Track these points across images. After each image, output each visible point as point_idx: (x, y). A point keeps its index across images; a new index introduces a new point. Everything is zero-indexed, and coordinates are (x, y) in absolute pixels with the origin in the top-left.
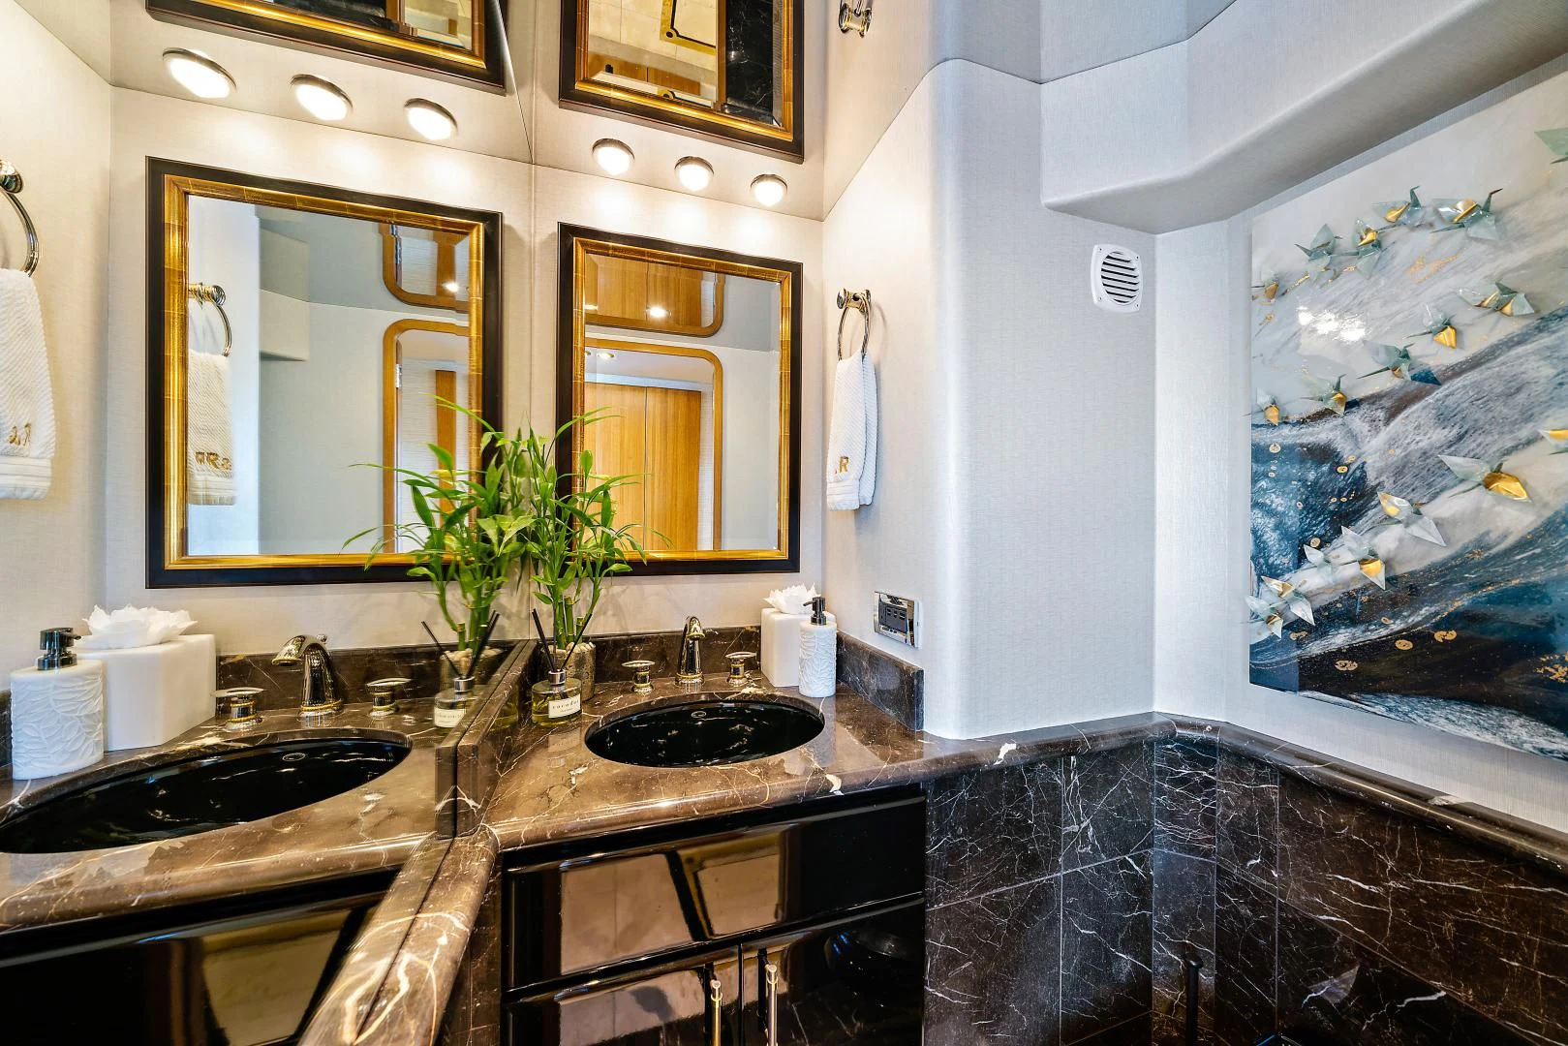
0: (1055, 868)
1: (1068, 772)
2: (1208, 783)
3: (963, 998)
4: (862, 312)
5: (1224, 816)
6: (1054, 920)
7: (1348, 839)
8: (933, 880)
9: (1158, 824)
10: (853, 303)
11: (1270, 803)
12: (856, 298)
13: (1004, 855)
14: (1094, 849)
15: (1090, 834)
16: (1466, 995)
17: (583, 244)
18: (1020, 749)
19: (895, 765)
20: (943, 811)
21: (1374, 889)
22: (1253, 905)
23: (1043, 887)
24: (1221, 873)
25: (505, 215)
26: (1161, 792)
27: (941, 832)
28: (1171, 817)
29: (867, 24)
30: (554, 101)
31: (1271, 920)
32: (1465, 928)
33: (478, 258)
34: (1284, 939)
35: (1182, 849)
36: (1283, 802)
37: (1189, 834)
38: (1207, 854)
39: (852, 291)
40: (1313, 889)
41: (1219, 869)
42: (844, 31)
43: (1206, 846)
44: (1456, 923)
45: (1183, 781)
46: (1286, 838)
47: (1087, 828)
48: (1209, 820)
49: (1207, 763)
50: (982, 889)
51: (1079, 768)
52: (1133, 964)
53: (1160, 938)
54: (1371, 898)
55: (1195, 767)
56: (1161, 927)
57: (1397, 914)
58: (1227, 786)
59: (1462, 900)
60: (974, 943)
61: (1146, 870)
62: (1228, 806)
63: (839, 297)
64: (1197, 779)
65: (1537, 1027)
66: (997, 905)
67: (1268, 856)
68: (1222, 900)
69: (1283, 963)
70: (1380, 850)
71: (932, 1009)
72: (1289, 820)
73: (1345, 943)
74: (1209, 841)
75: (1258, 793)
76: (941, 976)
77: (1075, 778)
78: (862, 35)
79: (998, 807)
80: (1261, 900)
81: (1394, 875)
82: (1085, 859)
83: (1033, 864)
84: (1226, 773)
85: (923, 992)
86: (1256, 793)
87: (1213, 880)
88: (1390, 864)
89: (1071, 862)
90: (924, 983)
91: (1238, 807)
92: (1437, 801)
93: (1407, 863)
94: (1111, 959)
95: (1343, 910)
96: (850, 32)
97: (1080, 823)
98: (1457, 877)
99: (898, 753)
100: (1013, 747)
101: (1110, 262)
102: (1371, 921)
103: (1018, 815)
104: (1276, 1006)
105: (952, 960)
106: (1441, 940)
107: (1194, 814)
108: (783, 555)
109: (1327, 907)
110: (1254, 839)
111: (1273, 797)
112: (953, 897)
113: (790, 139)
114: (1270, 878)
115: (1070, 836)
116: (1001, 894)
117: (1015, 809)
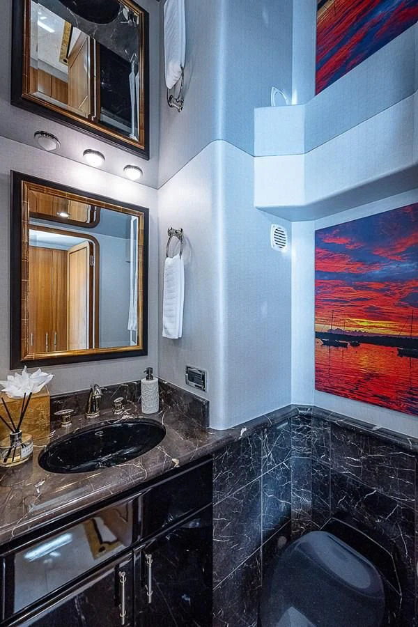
0: (260, 474)
1: (264, 435)
2: (309, 429)
3: (226, 539)
4: (180, 239)
5: (314, 440)
6: (260, 494)
7: (351, 444)
8: (215, 492)
9: (293, 447)
10: (175, 234)
11: (328, 434)
12: (176, 232)
13: (242, 474)
14: (273, 463)
15: (271, 457)
16: (381, 490)
17: (27, 184)
18: (248, 431)
19: (201, 448)
20: (219, 461)
21: (357, 460)
22: (322, 471)
23: (255, 483)
24: (313, 462)
26: (294, 435)
27: (219, 471)
28: (297, 444)
29: (181, 107)
31: (328, 476)
32: (381, 468)
34: (332, 482)
35: (301, 455)
36: (332, 434)
37: (303, 449)
38: (308, 455)
39: (175, 228)
40: (341, 463)
41: (312, 460)
42: (170, 107)
43: (308, 453)
44: (379, 468)
45: (301, 429)
46: (333, 447)
47: (270, 455)
48: (309, 443)
49: (308, 422)
50: (234, 491)
51: (267, 432)
52: (286, 504)
53: (294, 490)
54: (357, 463)
55: (305, 424)
56: (294, 486)
57: (364, 467)
58: (314, 429)
59: (380, 460)
60: (231, 514)
61: (289, 465)
62: (315, 437)
63: (168, 230)
64: (305, 428)
65: (397, 496)
66: (239, 496)
67: (328, 453)
68: (314, 472)
69: (332, 491)
70: (359, 446)
71: (215, 547)
72: (333, 439)
73: (350, 480)
74: (309, 451)
76: (218, 531)
77: (266, 436)
78: (179, 111)
79: (239, 455)
80: (324, 469)
81: (363, 455)
82: (270, 467)
83: (252, 475)
84: (314, 425)
85: (212, 541)
86: (324, 431)
87: (310, 465)
88: (362, 451)
89: (265, 470)
90: (212, 538)
91: (318, 437)
92: (374, 429)
93: (366, 450)
94: (278, 503)
95: (349, 468)
96: (173, 108)
97: (268, 454)
98: (379, 453)
99: (201, 441)
100: (245, 429)
101: (278, 232)
102: (357, 471)
103: (247, 456)
104: (330, 507)
105: (223, 524)
106: (375, 474)
107: (304, 442)
108: (140, 347)
109: (345, 469)
110: (323, 448)
111: (329, 432)
112: (223, 497)
113: (143, 148)
114: (328, 461)
115: (264, 460)
116: (241, 491)
117: (245, 454)
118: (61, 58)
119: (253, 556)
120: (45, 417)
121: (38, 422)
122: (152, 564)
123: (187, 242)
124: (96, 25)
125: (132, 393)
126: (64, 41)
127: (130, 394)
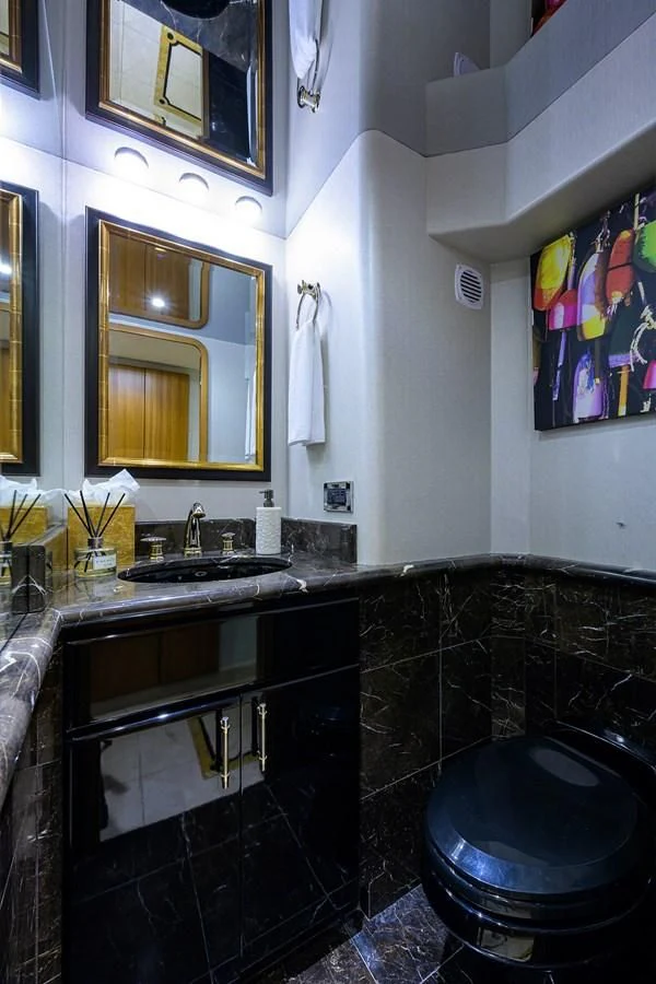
0: (437, 647)
1: (443, 587)
2: (520, 591)
3: (381, 729)
4: (314, 297)
5: (529, 609)
6: (436, 679)
7: (589, 605)
8: (364, 652)
9: (494, 620)
10: (308, 291)
11: (552, 595)
12: (310, 287)
13: (407, 637)
14: (459, 635)
15: (456, 625)
16: (640, 673)
17: (106, 225)
18: (416, 567)
19: (340, 575)
20: (370, 608)
21: (600, 629)
22: (543, 657)
23: (430, 658)
24: (527, 643)
25: (40, 194)
26: (495, 600)
27: (369, 622)
28: (501, 615)
29: (317, 102)
30: (81, 113)
31: (552, 663)
32: (642, 637)
33: (18, 222)
34: (559, 672)
35: (507, 633)
36: (557, 592)
37: (510, 623)
38: (520, 634)
39: (308, 282)
40: (573, 639)
41: (526, 641)
42: (301, 106)
43: (519, 629)
44: (636, 635)
45: (507, 592)
46: (559, 614)
47: (454, 622)
48: (521, 612)
49: (519, 580)
50: (394, 660)
51: (450, 584)
52: (482, 707)
53: (497, 690)
54: (599, 634)
55: (513, 583)
56: (496, 683)
57: (611, 639)
58: (531, 591)
59: (639, 622)
60: (390, 694)
61: (488, 648)
62: (530, 603)
63: (299, 287)
64: (515, 590)
66: (403, 670)
67: (551, 628)
68: (529, 659)
69: (559, 686)
70: (603, 606)
71: (364, 736)
72: (560, 602)
73: (588, 664)
74: (522, 626)
75: (546, 591)
76: (369, 714)
77: (448, 591)
78: (313, 110)
79: (402, 607)
80: (547, 653)
81: (609, 619)
82: (455, 641)
83: (424, 644)
84: (529, 584)
85: (359, 725)
86: (544, 591)
87: (523, 648)
88: (607, 613)
89: (445, 644)
90: (359, 720)
91: (536, 602)
93: (615, 610)
94: (470, 704)
95: (586, 645)
96: (306, 107)
97: (451, 619)
98: (636, 611)
100: (412, 566)
101: (466, 277)
102: (599, 647)
103: (415, 612)
104: (555, 713)
105: (376, 705)
106: (630, 647)
107: (513, 612)
108: (259, 468)
109: (579, 647)
110: (544, 619)
111: (553, 592)
112: (377, 664)
113: (263, 177)
114: (553, 639)
115: (446, 626)
116: (404, 663)
117: (414, 609)
118: (156, 98)
119: (427, 771)
120: (128, 536)
121: (119, 541)
122: (266, 715)
123: (327, 301)
124: (200, 22)
125: (248, 534)
126: (160, 71)
127: (245, 535)
